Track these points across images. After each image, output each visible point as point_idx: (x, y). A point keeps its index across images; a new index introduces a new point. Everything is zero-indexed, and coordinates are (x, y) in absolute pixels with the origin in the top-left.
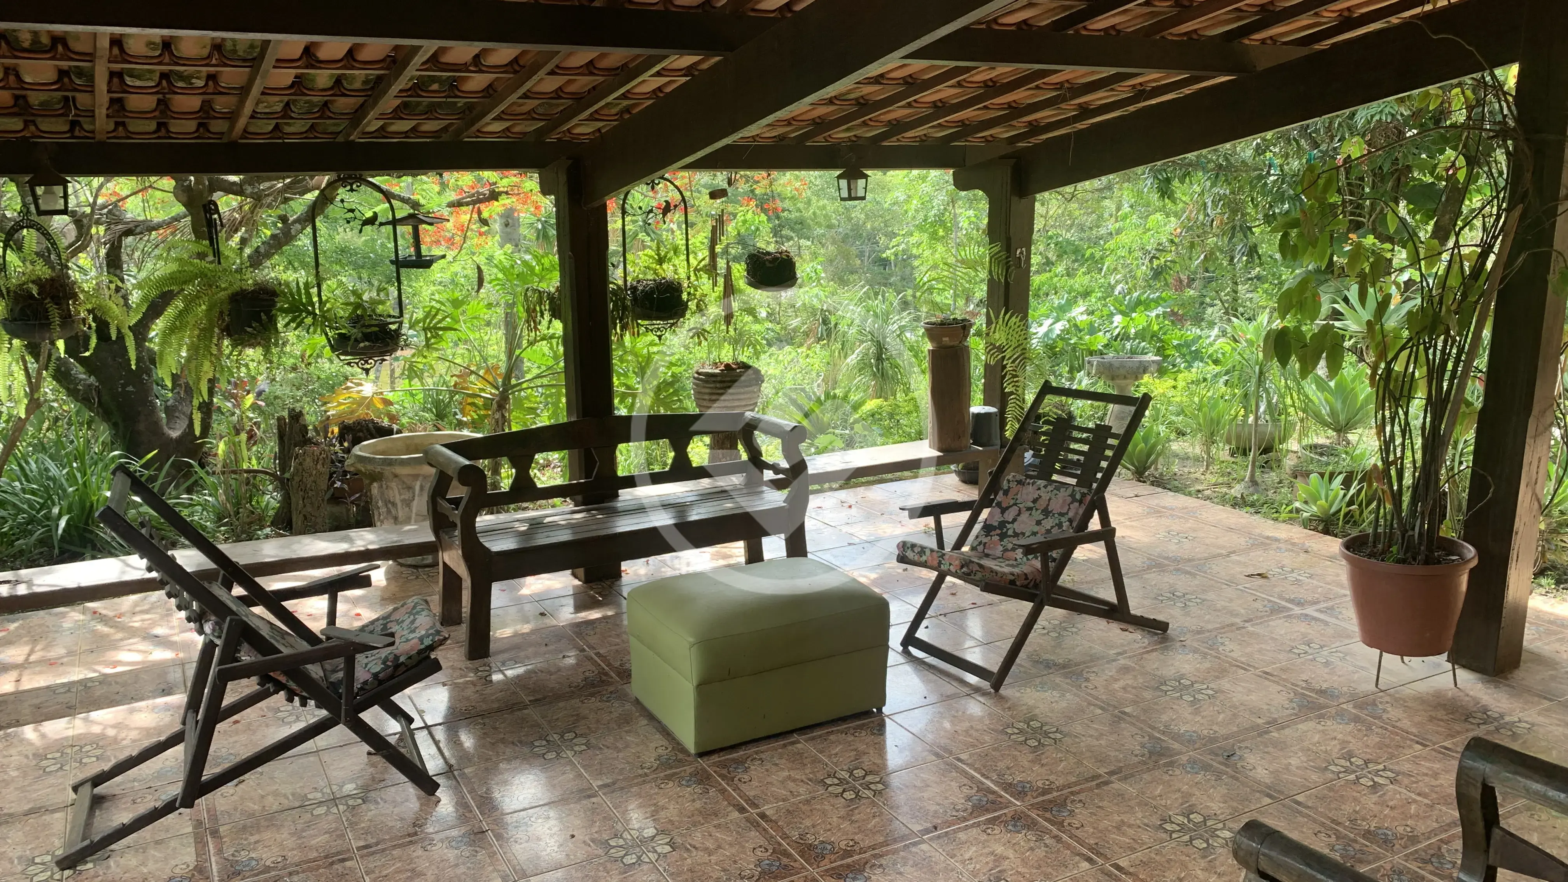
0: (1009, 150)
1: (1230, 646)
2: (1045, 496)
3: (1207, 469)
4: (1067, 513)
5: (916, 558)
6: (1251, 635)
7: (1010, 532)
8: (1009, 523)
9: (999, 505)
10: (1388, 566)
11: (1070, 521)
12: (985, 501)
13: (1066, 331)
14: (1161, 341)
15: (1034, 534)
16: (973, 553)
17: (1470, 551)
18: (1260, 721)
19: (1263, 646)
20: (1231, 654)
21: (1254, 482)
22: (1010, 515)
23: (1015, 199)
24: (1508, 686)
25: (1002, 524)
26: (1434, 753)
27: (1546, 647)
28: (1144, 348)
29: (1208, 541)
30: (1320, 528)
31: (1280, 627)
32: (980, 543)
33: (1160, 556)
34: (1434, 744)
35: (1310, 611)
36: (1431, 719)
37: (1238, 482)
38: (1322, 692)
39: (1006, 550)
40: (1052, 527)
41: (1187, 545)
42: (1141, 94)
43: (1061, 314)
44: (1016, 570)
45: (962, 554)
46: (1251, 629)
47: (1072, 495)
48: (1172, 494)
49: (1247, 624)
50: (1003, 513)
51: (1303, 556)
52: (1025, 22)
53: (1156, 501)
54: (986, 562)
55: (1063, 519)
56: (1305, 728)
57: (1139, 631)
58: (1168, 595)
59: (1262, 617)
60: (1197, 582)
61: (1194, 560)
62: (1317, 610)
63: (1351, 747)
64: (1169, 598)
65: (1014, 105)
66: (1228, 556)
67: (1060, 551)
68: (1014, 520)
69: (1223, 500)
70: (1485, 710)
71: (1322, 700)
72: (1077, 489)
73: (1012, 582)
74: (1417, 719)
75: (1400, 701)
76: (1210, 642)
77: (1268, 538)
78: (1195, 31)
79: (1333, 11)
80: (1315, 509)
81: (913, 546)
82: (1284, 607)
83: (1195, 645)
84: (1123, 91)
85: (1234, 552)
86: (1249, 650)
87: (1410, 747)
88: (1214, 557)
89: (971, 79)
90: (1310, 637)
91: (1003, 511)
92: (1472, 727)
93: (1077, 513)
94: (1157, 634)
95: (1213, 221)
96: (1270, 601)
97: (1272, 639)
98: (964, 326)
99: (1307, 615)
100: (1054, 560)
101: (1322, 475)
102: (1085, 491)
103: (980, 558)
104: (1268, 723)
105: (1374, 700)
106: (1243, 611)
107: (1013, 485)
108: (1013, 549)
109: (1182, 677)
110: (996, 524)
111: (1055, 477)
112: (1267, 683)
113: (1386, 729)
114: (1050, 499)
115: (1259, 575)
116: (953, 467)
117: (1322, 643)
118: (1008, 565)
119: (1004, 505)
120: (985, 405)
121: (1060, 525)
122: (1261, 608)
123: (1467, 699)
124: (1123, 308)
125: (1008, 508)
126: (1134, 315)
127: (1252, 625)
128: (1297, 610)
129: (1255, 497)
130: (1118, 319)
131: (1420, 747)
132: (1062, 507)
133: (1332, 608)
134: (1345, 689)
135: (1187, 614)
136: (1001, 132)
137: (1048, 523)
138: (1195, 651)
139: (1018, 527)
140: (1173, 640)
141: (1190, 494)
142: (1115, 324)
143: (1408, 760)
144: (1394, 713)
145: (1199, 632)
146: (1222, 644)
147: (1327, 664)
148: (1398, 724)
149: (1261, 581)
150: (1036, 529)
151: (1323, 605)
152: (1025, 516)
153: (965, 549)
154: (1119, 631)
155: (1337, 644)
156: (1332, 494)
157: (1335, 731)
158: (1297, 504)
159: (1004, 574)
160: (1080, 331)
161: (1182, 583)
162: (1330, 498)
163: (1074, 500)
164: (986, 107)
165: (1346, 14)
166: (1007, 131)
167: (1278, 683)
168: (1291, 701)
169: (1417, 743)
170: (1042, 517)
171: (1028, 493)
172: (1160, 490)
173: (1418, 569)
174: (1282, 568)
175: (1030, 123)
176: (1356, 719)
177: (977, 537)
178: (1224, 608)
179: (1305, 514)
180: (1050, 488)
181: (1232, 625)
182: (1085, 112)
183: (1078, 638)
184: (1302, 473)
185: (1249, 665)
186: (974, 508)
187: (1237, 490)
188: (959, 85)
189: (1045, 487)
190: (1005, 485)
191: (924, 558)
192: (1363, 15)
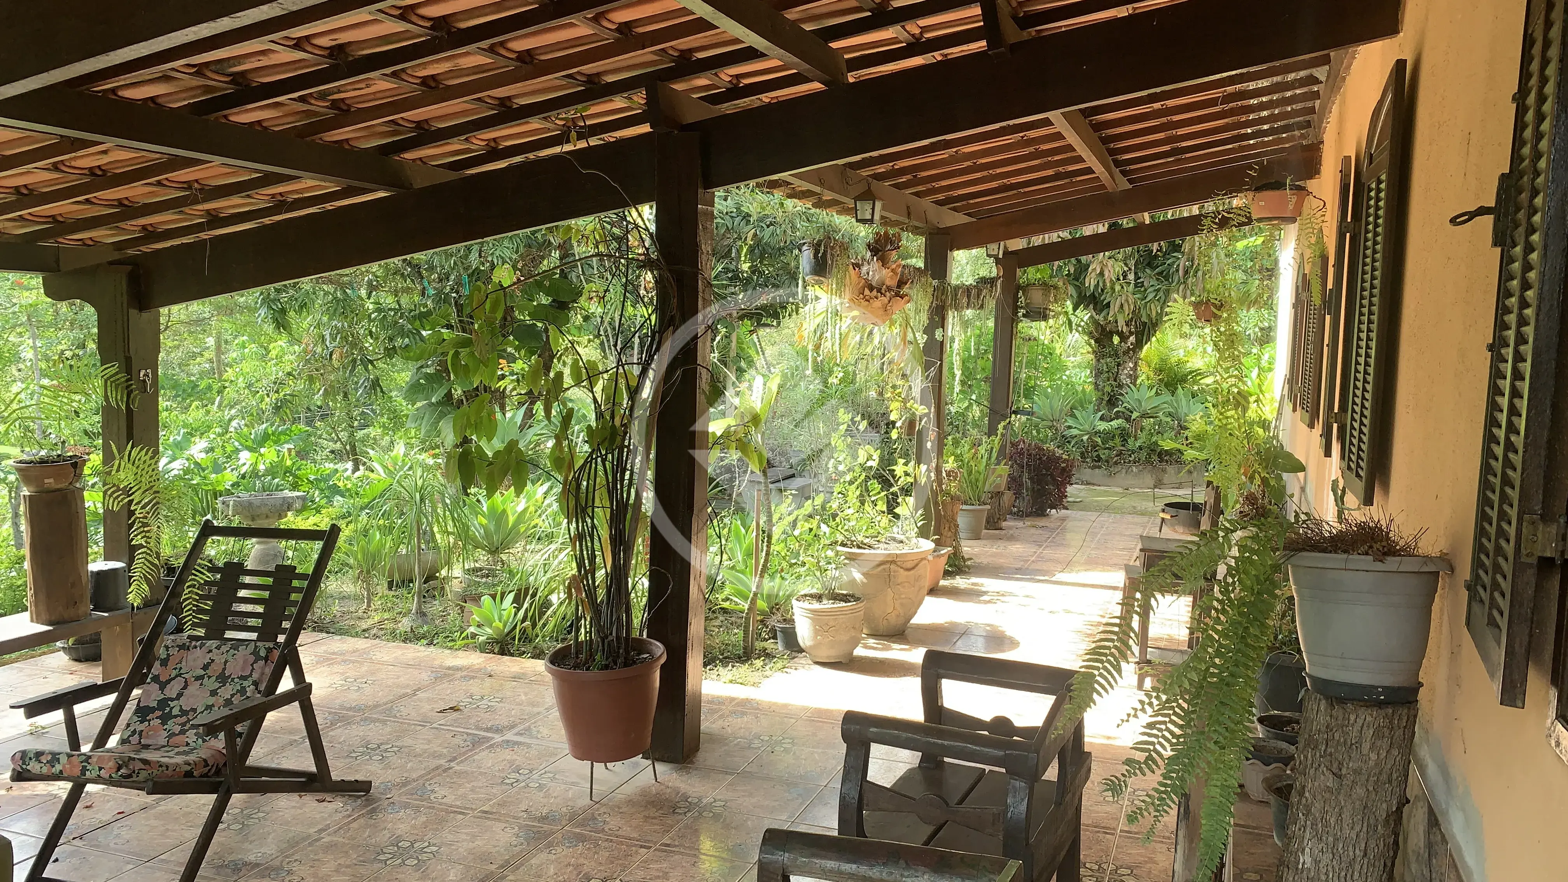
0: (116, 256)
1: (441, 792)
2: (219, 659)
3: (369, 606)
4: (251, 675)
5: (45, 770)
6: (459, 774)
7: (175, 711)
8: (172, 700)
9: (156, 679)
10: (595, 674)
11: (256, 684)
12: (137, 678)
13: (187, 471)
14: (295, 476)
15: (209, 707)
16: (126, 747)
17: (659, 648)
18: (493, 867)
19: (475, 784)
20: (444, 800)
21: (422, 614)
22: (172, 690)
23: (133, 312)
24: (696, 769)
25: (163, 703)
26: (657, 853)
27: (714, 726)
28: (278, 486)
29: (390, 682)
30: (496, 650)
31: (486, 759)
32: (134, 732)
33: (342, 707)
34: (655, 843)
35: (509, 736)
36: (646, 818)
37: (405, 615)
38: (544, 819)
39: (172, 735)
40: (232, 696)
41: (368, 690)
42: (281, 205)
43: (177, 451)
44: (191, 758)
45: (109, 751)
46: (457, 768)
47: (255, 653)
48: (339, 637)
49: (452, 764)
50: (162, 689)
51: (488, 680)
52: (152, 99)
53: (324, 648)
54: (146, 755)
55: (246, 683)
56: (538, 862)
57: (339, 798)
58: (361, 749)
59: (465, 753)
60: (388, 729)
61: (380, 706)
62: (516, 734)
63: (586, 869)
64: (363, 753)
65: (126, 202)
66: (414, 694)
67: (247, 723)
68: (180, 696)
69: (393, 636)
70: (685, 798)
71: (546, 827)
72: (258, 644)
73: (189, 774)
74: (634, 823)
75: (616, 809)
76: (419, 793)
77: (449, 668)
78: (347, 140)
79: (482, 140)
80: (489, 631)
81: (39, 754)
82: (484, 738)
83: (404, 799)
84: (261, 198)
85: (419, 689)
86: (461, 791)
87: (637, 852)
88: (401, 697)
89: (73, 164)
90: (517, 763)
91: (163, 686)
92: (680, 817)
93: (263, 674)
94: (359, 797)
95: (331, 355)
96: (468, 734)
97: (481, 774)
98: (76, 464)
99: (508, 741)
100: (240, 735)
101: (494, 597)
102: (271, 645)
103: (138, 752)
104: (502, 866)
105: (593, 814)
106: (445, 751)
107: (173, 651)
108: (183, 732)
109: (399, 839)
110: (155, 704)
111: (229, 634)
112: (489, 823)
113: (611, 841)
114: (226, 662)
115: (451, 708)
116: (59, 644)
117: (530, 767)
118: (178, 754)
119: (163, 679)
120: (106, 559)
121: (243, 691)
122: (462, 743)
123: (669, 791)
124: (250, 443)
125: (169, 681)
126: (262, 450)
127: (458, 764)
128: (498, 738)
129: (425, 628)
130: (246, 457)
131: (646, 850)
132: (243, 669)
133: (528, 729)
134: (564, 809)
135: (387, 767)
136: (105, 235)
137: (226, 692)
138: (406, 806)
139: (186, 703)
140: (380, 799)
141: (357, 635)
142: (241, 462)
143: (638, 867)
144: (613, 822)
145: (404, 784)
146: (432, 791)
147: (541, 787)
148: (620, 833)
149: (455, 715)
150: (211, 701)
151: (521, 727)
152: (194, 688)
153: (113, 741)
154: (316, 804)
155: (543, 765)
156: (505, 613)
157: (566, 856)
158: (472, 629)
159: (177, 765)
160: (204, 470)
161: (375, 733)
162: (505, 618)
163: (258, 658)
164: (88, 201)
165: (493, 144)
166: (113, 235)
167: (499, 820)
168: (518, 836)
169: (641, 847)
170: (217, 685)
171: (197, 658)
172: (324, 635)
173: (620, 673)
174: (471, 697)
175: (144, 227)
176: (581, 839)
177: (128, 725)
178: (425, 751)
179: (481, 638)
180: (224, 648)
181: (437, 768)
182: (215, 220)
183: (268, 823)
184: (471, 597)
185: (466, 808)
186: (123, 689)
187: (405, 624)
188: (55, 167)
189: (218, 648)
190: (162, 653)
191: (58, 768)
192: (507, 147)
